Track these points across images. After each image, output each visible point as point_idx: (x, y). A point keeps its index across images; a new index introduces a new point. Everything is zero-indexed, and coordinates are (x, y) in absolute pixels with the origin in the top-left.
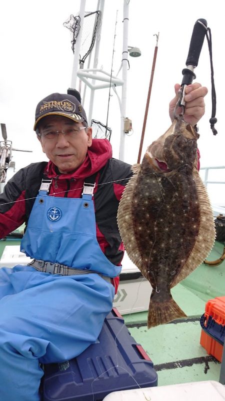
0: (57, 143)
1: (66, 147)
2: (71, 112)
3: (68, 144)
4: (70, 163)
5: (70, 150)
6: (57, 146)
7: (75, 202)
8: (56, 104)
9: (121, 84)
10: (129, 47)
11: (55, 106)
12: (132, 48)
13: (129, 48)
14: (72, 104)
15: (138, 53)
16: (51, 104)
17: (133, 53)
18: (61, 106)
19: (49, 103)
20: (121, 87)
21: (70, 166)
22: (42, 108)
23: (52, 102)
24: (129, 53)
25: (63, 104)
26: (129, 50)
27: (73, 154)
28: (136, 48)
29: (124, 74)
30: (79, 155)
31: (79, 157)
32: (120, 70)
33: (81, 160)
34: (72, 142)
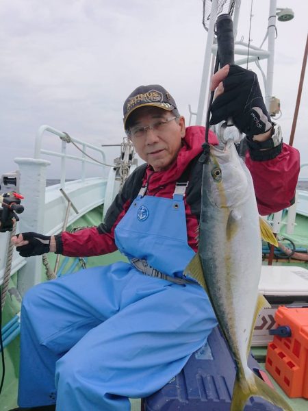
0: (146, 140)
1: (155, 143)
2: (159, 101)
3: (157, 139)
4: (162, 160)
5: (161, 146)
6: (147, 143)
7: (164, 201)
8: (142, 97)
9: (266, 56)
10: (278, 9)
11: (142, 100)
12: (282, 10)
13: (277, 12)
14: (158, 94)
15: (289, 15)
16: (137, 98)
17: (282, 16)
18: (148, 97)
19: (135, 98)
20: (266, 60)
21: (162, 163)
22: (129, 105)
23: (138, 96)
24: (277, 17)
25: (150, 94)
26: (277, 14)
27: (165, 149)
28: (287, 9)
29: (271, 45)
30: (171, 149)
31: (170, 151)
32: (264, 40)
33: (174, 154)
34: (162, 136)
